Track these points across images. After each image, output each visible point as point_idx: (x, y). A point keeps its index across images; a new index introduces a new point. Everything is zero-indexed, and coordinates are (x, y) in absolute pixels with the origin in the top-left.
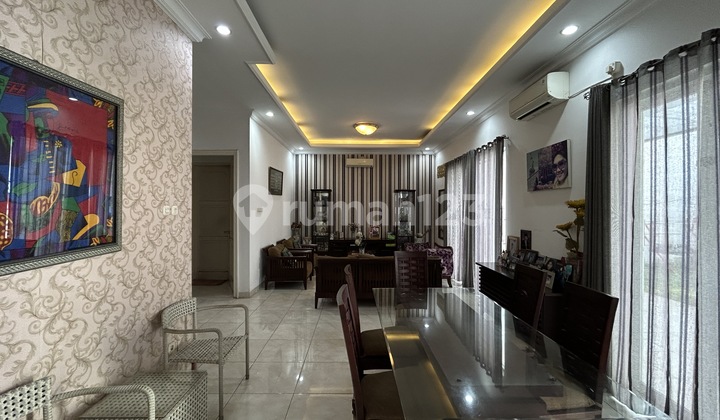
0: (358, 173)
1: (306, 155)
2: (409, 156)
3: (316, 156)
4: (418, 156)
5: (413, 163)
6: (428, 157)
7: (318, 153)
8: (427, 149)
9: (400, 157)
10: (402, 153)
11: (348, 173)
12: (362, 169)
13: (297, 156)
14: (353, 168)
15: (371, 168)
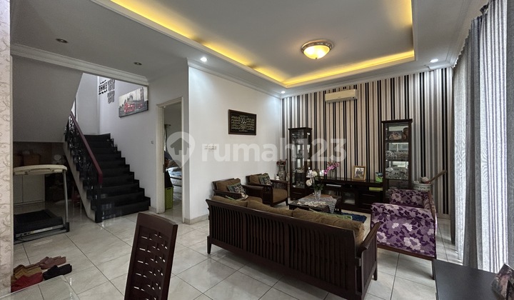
0: (340, 108)
1: (291, 98)
2: (407, 78)
3: (298, 97)
4: (422, 75)
5: (415, 86)
6: (439, 74)
7: (300, 93)
8: (433, 61)
9: (394, 80)
10: (395, 76)
11: (330, 108)
12: (345, 102)
13: (283, 100)
14: (334, 104)
15: (356, 101)
